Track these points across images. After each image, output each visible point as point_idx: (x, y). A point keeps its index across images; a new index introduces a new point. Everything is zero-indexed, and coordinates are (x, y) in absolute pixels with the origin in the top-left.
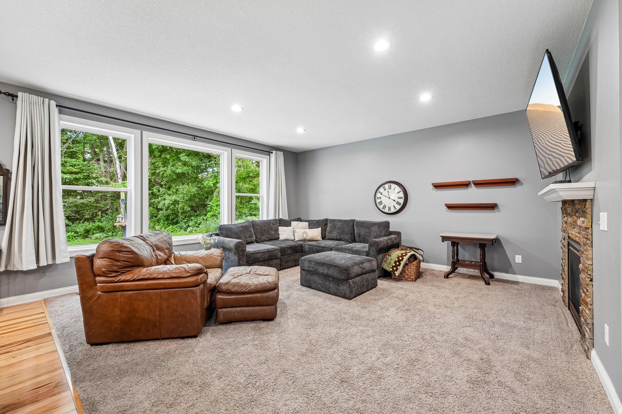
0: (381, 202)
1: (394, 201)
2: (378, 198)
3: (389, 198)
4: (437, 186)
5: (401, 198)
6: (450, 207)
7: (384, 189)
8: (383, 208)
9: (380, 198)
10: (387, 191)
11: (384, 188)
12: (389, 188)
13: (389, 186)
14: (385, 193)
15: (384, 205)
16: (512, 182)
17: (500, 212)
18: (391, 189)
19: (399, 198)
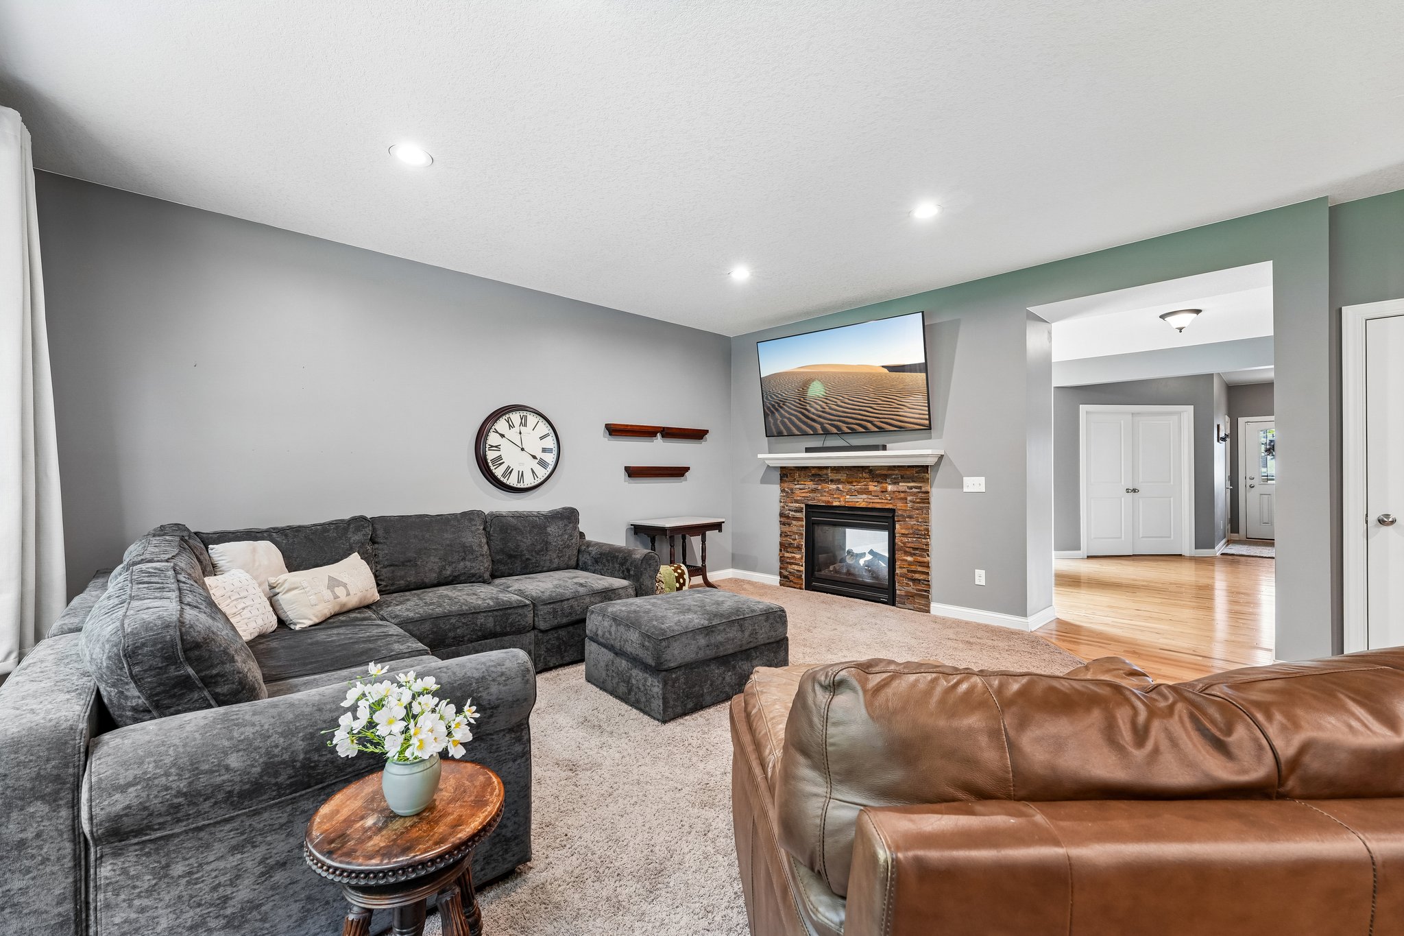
0: (500, 458)
1: (534, 457)
2: (492, 446)
3: (523, 449)
4: (615, 431)
5: (550, 450)
6: (634, 473)
7: (510, 425)
8: (504, 475)
9: (496, 447)
10: (517, 429)
11: (508, 422)
12: (521, 423)
13: (522, 419)
14: (512, 434)
15: (509, 467)
16: (698, 435)
17: (686, 480)
18: (525, 425)
19: (544, 450)
